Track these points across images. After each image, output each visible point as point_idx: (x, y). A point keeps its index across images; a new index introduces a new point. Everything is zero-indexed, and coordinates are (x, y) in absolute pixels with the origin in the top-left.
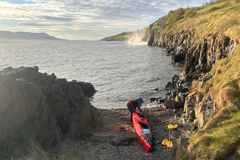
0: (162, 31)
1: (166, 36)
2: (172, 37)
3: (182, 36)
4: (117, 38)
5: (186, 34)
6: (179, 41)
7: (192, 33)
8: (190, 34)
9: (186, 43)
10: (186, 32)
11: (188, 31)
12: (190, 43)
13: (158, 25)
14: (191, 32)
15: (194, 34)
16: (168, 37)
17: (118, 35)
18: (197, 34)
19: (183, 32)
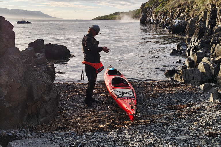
0: (154, 9)
1: (159, 14)
2: (167, 13)
3: (178, 10)
4: (110, 17)
5: (183, 7)
6: (175, 15)
7: (190, 6)
8: (188, 7)
9: (184, 16)
10: (183, 5)
11: (185, 4)
12: (189, 16)
13: (150, 4)
14: (189, 4)
15: (192, 7)
16: (161, 14)
17: (111, 15)
18: (197, 5)
19: (179, 6)
